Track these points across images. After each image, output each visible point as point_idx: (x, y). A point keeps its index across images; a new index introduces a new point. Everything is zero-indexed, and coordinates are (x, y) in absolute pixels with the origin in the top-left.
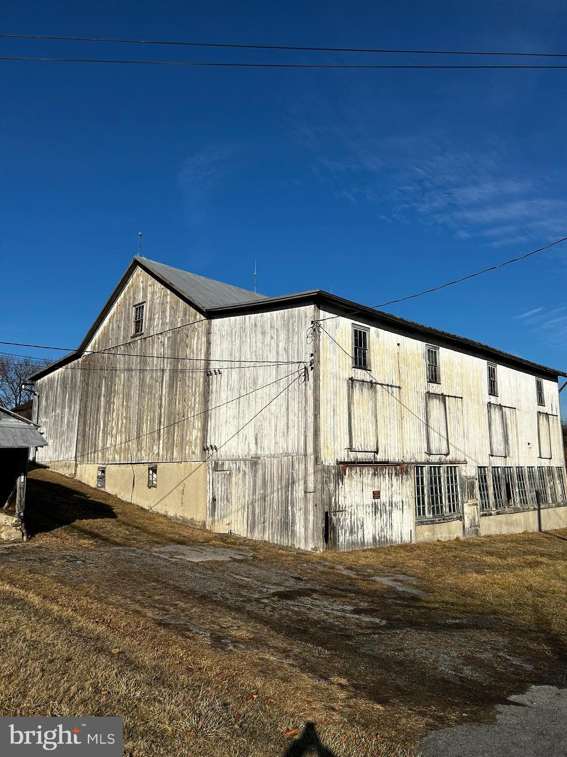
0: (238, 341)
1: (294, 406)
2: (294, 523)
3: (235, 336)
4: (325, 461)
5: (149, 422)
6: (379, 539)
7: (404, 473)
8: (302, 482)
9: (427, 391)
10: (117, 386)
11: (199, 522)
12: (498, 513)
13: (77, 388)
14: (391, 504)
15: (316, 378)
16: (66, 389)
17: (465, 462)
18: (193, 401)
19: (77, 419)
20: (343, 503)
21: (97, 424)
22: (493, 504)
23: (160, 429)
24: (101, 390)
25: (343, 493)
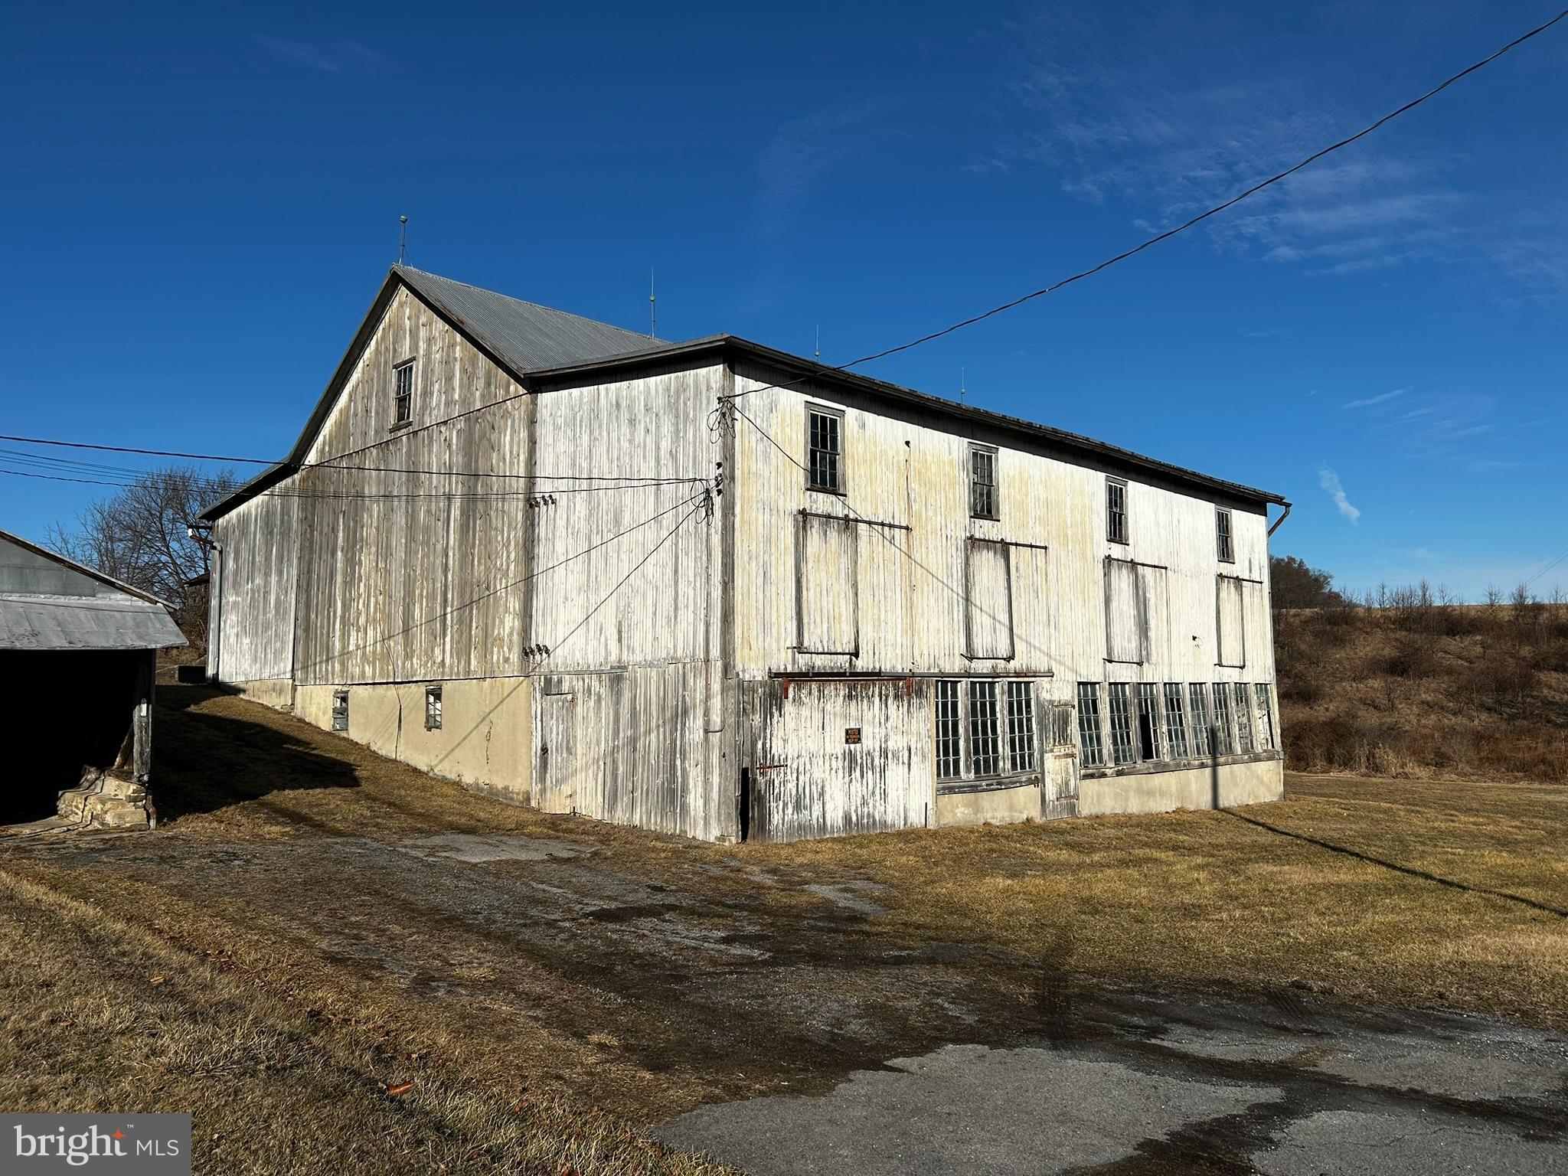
0: (586, 438)
1: (689, 566)
2: (685, 790)
3: (581, 426)
4: (744, 671)
5: (424, 600)
6: (857, 819)
7: (914, 695)
8: (700, 712)
9: (968, 535)
10: (365, 529)
11: (518, 794)
12: (1120, 773)
13: (293, 535)
14: (884, 753)
15: (728, 511)
16: (272, 537)
17: (1050, 674)
18: (504, 559)
19: (294, 596)
20: (780, 752)
21: (330, 607)
22: (1110, 754)
23: (445, 614)
24: (336, 537)
25: (781, 733)
